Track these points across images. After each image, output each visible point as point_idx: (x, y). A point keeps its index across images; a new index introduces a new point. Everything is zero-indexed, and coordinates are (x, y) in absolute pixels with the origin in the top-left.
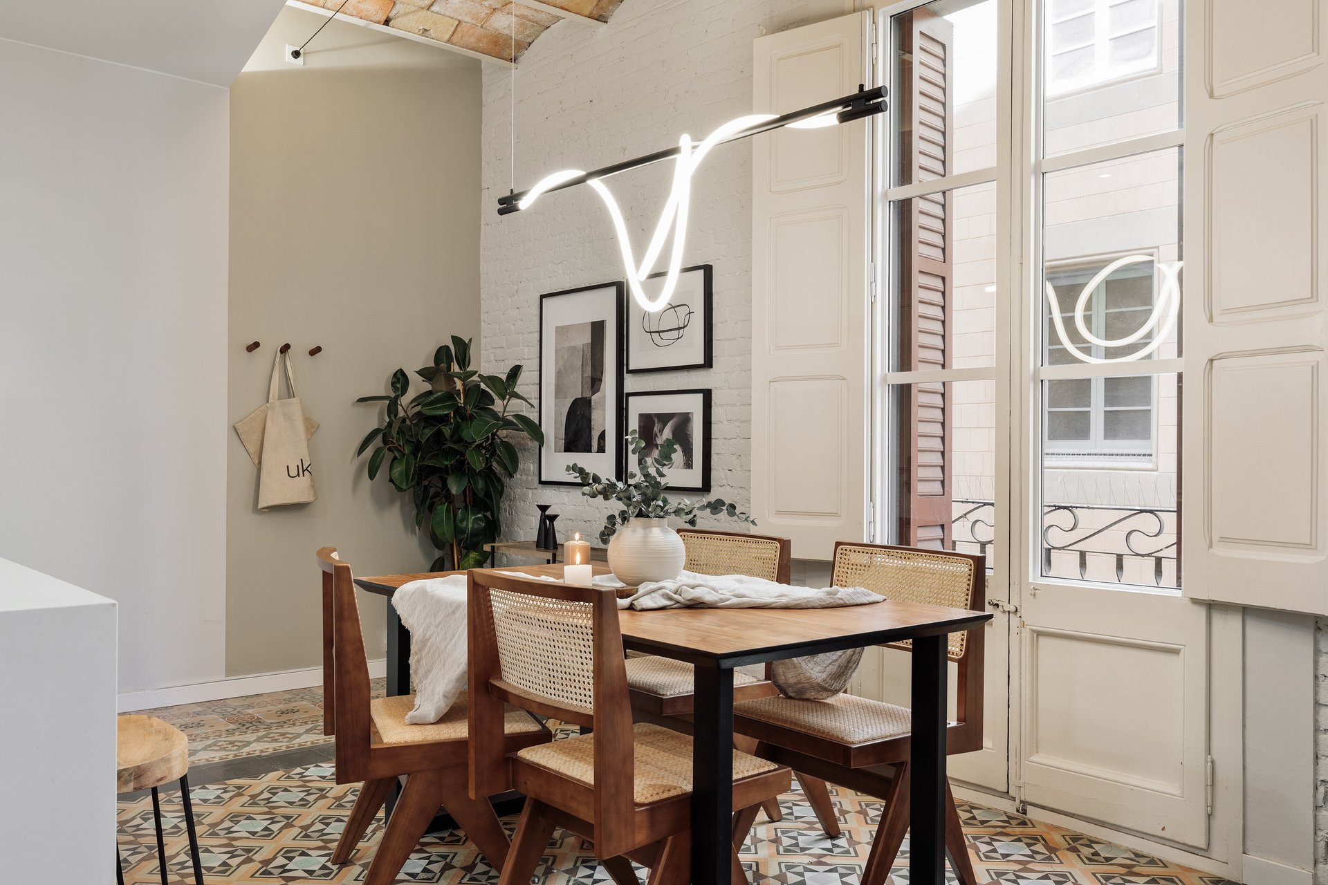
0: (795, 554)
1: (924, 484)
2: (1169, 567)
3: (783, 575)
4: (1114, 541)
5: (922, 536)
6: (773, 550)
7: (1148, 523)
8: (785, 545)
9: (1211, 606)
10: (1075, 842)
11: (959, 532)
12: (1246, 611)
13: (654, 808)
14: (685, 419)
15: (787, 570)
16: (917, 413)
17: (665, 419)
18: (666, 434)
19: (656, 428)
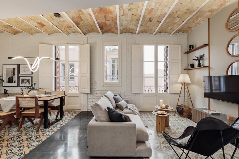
0: (46, 92)
1: (57, 85)
2: (78, 91)
3: (45, 94)
4: (74, 89)
5: (57, 90)
6: (44, 92)
7: (76, 87)
8: (45, 91)
9: (81, 93)
10: (71, 111)
11: (60, 89)
12: (83, 93)
13: (41, 113)
14: (29, 79)
15: (46, 93)
16: (57, 79)
17: (25, 79)
18: (26, 81)
19: (24, 80)
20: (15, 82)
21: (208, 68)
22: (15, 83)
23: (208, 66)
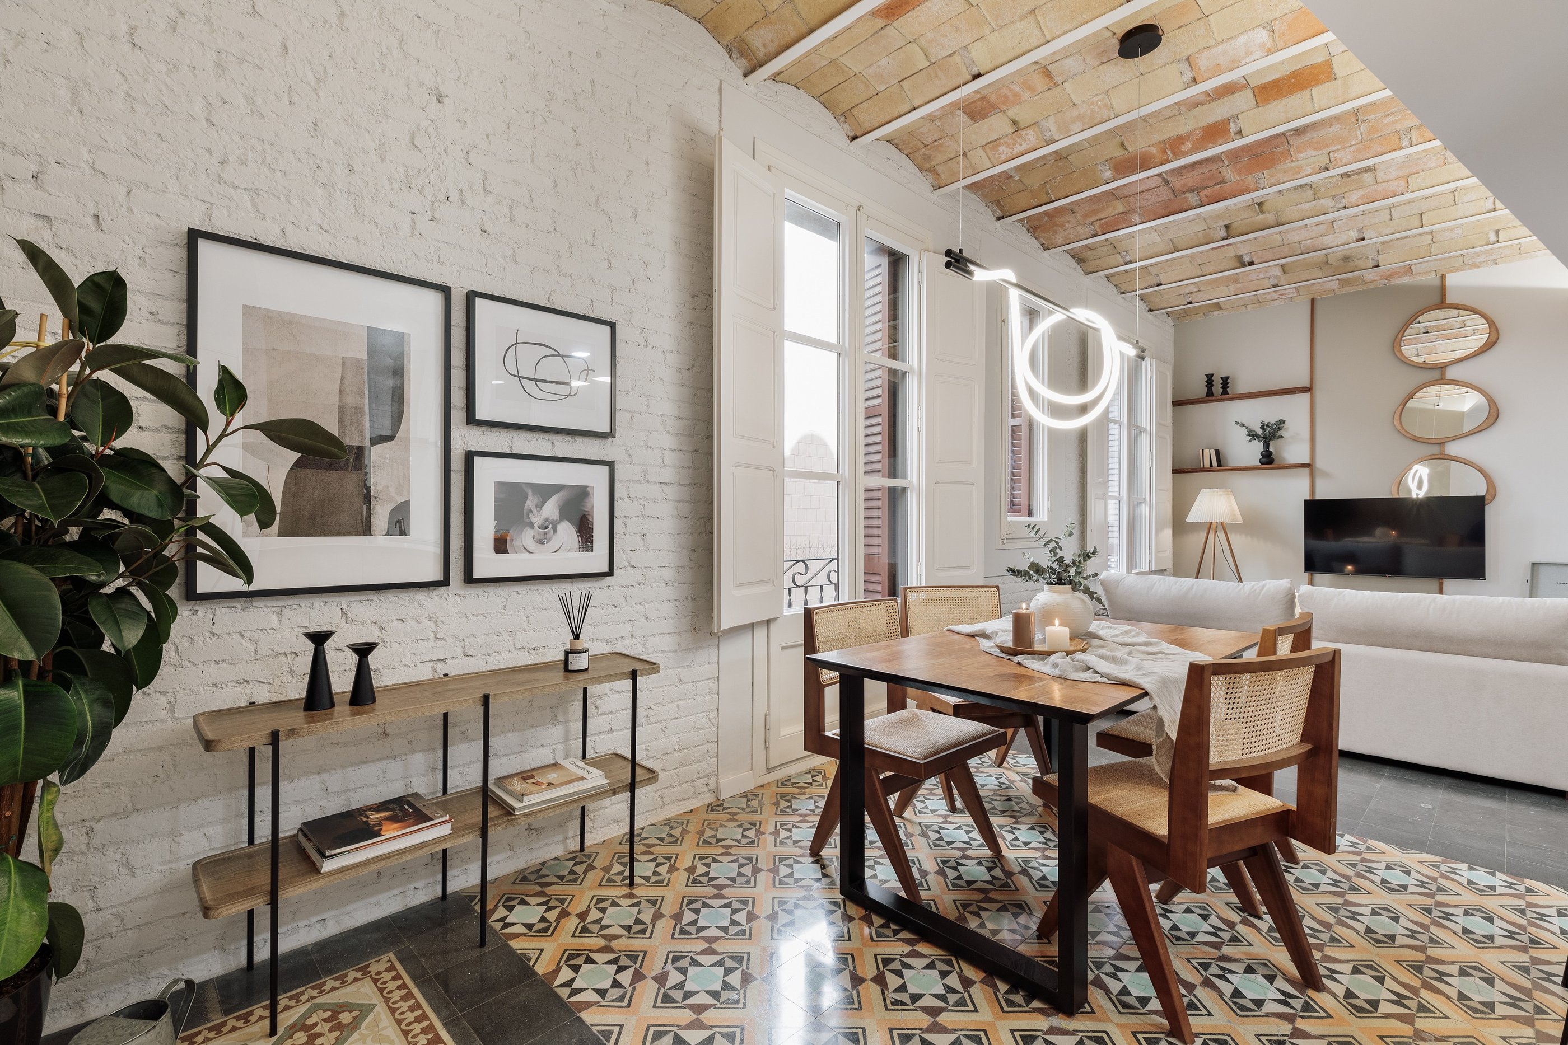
17: (545, 491)
18: (551, 509)
19: (530, 503)
20: (399, 526)
21: (1307, 470)
22: (397, 540)
23: (1304, 466)
